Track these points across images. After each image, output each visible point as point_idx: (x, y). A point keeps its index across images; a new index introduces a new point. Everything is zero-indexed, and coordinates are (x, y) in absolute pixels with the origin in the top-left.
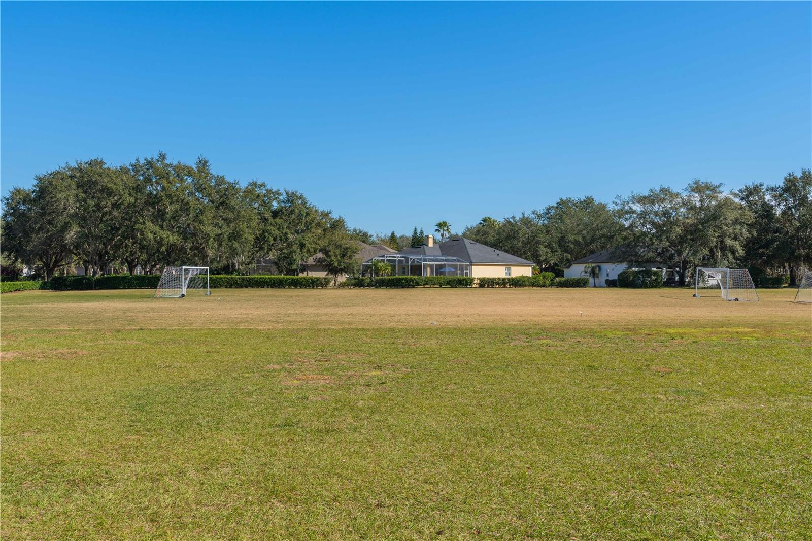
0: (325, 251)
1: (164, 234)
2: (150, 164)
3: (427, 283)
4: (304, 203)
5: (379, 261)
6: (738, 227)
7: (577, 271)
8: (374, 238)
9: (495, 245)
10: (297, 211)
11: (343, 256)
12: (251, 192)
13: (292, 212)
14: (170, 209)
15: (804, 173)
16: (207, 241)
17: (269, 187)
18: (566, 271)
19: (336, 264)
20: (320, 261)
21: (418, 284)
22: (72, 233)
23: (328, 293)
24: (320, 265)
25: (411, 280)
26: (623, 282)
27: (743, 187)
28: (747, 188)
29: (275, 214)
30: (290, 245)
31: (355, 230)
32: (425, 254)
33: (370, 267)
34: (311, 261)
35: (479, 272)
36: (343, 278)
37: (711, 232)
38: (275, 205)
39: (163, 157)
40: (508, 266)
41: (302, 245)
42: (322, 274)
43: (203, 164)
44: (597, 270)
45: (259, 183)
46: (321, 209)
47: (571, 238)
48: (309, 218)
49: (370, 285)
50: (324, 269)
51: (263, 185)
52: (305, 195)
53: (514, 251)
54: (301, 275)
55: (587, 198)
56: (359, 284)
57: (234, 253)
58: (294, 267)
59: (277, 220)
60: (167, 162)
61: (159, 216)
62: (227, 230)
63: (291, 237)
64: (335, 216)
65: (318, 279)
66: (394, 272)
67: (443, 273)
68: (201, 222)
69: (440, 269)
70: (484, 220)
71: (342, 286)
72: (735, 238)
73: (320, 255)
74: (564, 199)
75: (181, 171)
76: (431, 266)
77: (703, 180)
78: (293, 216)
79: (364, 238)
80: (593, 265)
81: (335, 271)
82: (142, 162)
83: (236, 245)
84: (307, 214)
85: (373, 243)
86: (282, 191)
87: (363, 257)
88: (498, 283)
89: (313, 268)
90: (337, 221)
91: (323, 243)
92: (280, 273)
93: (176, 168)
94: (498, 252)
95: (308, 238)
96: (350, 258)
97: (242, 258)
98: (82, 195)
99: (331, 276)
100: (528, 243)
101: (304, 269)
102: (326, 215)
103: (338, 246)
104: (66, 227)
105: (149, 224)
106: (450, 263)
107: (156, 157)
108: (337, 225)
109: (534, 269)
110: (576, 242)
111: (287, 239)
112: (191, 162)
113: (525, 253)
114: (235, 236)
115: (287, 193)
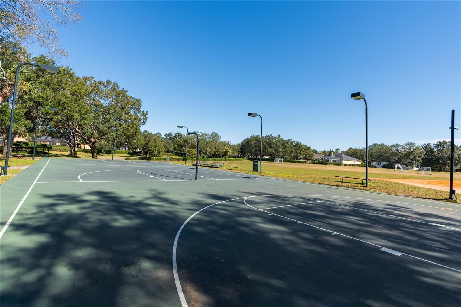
0: (306, 155)
1: (271, 150)
2: (268, 136)
3: (331, 164)
4: (301, 144)
5: (319, 158)
6: (420, 155)
7: (374, 163)
8: (319, 152)
9: (351, 156)
10: (299, 146)
11: (310, 156)
12: (288, 141)
13: (298, 146)
14: (273, 145)
15: (444, 141)
16: (280, 152)
17: (292, 140)
18: (372, 163)
19: (308, 158)
20: (304, 157)
21: (328, 164)
22: (254, 150)
23: (306, 164)
24: (304, 158)
25: (326, 163)
26: (384, 167)
27: (424, 144)
28: (425, 144)
29: (294, 146)
30: (297, 153)
31: (313, 149)
32: (331, 157)
33: (317, 159)
34: (302, 157)
35: (345, 162)
36: (310, 161)
37: (411, 156)
38: (294, 144)
39: (271, 135)
40: (354, 161)
41: (300, 154)
42: (305, 160)
43: (279, 136)
44: (380, 164)
45: (290, 139)
46: (304, 144)
47: (374, 155)
48: (302, 148)
49: (316, 164)
50: (305, 159)
51: (291, 140)
52: (301, 142)
53: (357, 158)
54: (299, 160)
55: (382, 144)
56: (314, 163)
57: (285, 155)
58: (298, 158)
59: (295, 148)
60: (272, 136)
61: (270, 147)
62: (284, 150)
63: (298, 152)
64: (308, 146)
65: (304, 161)
66: (322, 161)
67: (335, 162)
68: (279, 148)
69: (334, 161)
70: (350, 148)
71: (310, 163)
72: (419, 157)
73: (304, 156)
74: (375, 144)
75: (275, 138)
76: (332, 160)
77: (410, 142)
78: (298, 147)
79: (315, 152)
80: (379, 162)
81: (308, 160)
82: (267, 135)
83: (286, 153)
84: (301, 147)
85: (318, 153)
86: (296, 141)
87: (315, 156)
88: (348, 165)
89: (302, 159)
90: (308, 147)
91: (305, 153)
92: (295, 159)
93: (274, 137)
94: (351, 157)
95: (302, 152)
96: (312, 157)
97: (287, 156)
98: (256, 142)
99: (307, 161)
100: (361, 155)
101: (300, 159)
102: (306, 146)
103: (309, 154)
104: (253, 148)
105: (269, 148)
106: (337, 160)
107: (270, 135)
108: (309, 148)
109: (362, 162)
110: (376, 156)
111: (297, 152)
112: (277, 136)
113: (360, 158)
114: (286, 151)
115: (297, 142)
